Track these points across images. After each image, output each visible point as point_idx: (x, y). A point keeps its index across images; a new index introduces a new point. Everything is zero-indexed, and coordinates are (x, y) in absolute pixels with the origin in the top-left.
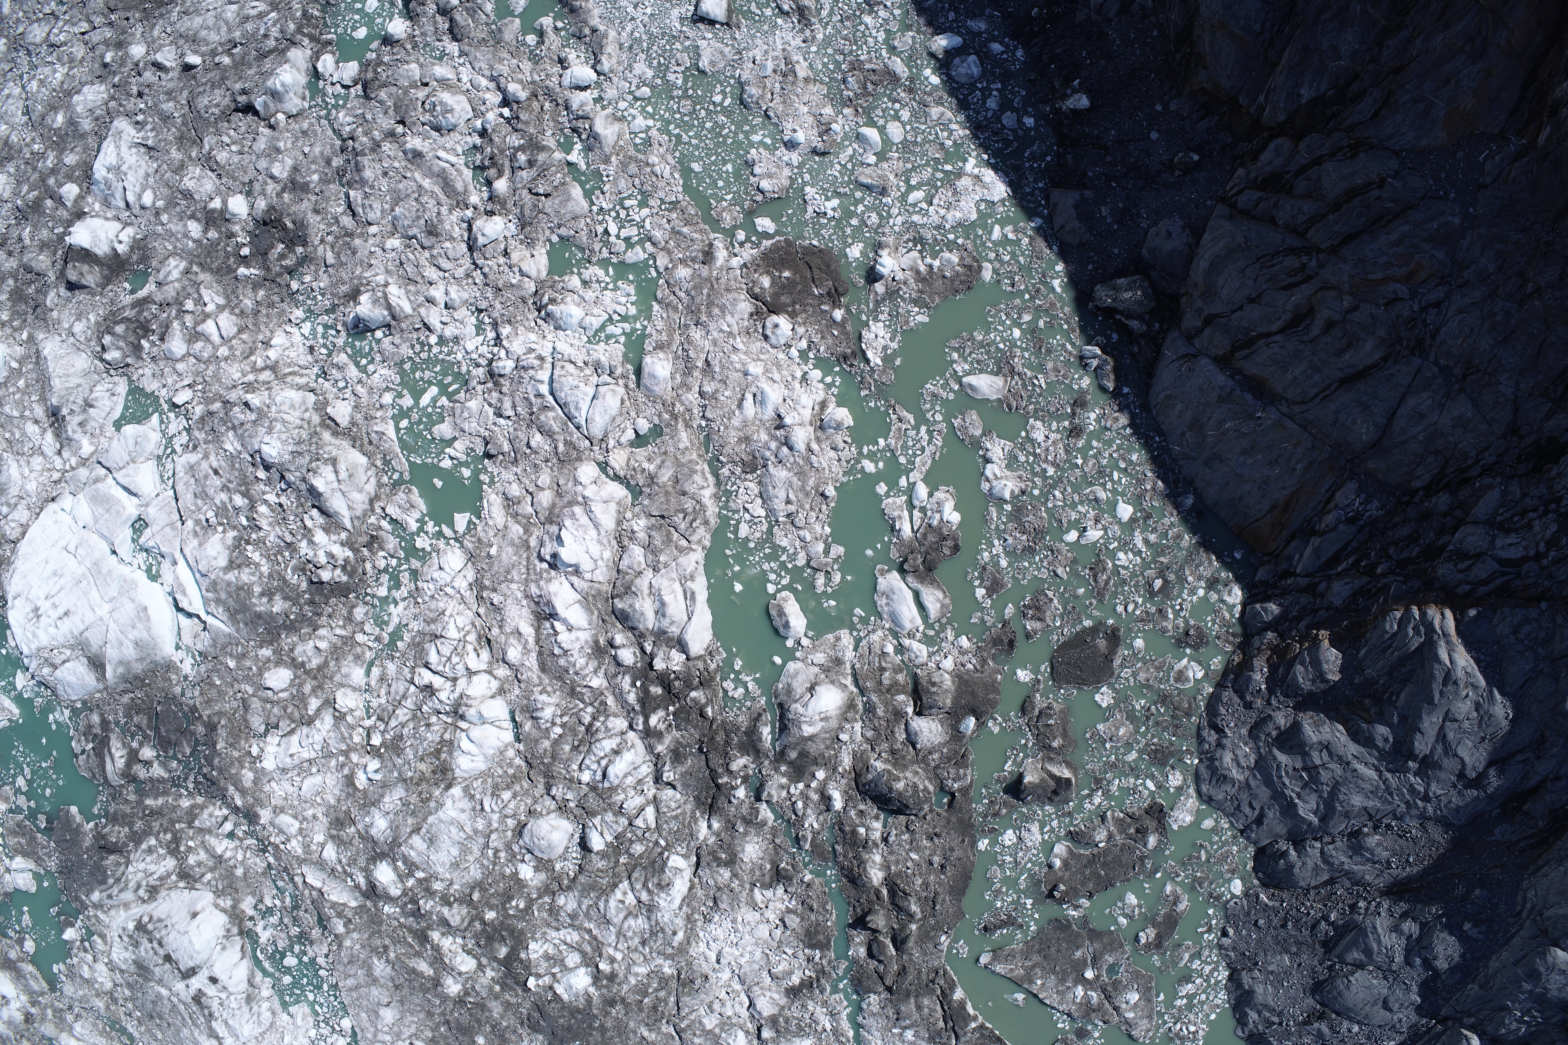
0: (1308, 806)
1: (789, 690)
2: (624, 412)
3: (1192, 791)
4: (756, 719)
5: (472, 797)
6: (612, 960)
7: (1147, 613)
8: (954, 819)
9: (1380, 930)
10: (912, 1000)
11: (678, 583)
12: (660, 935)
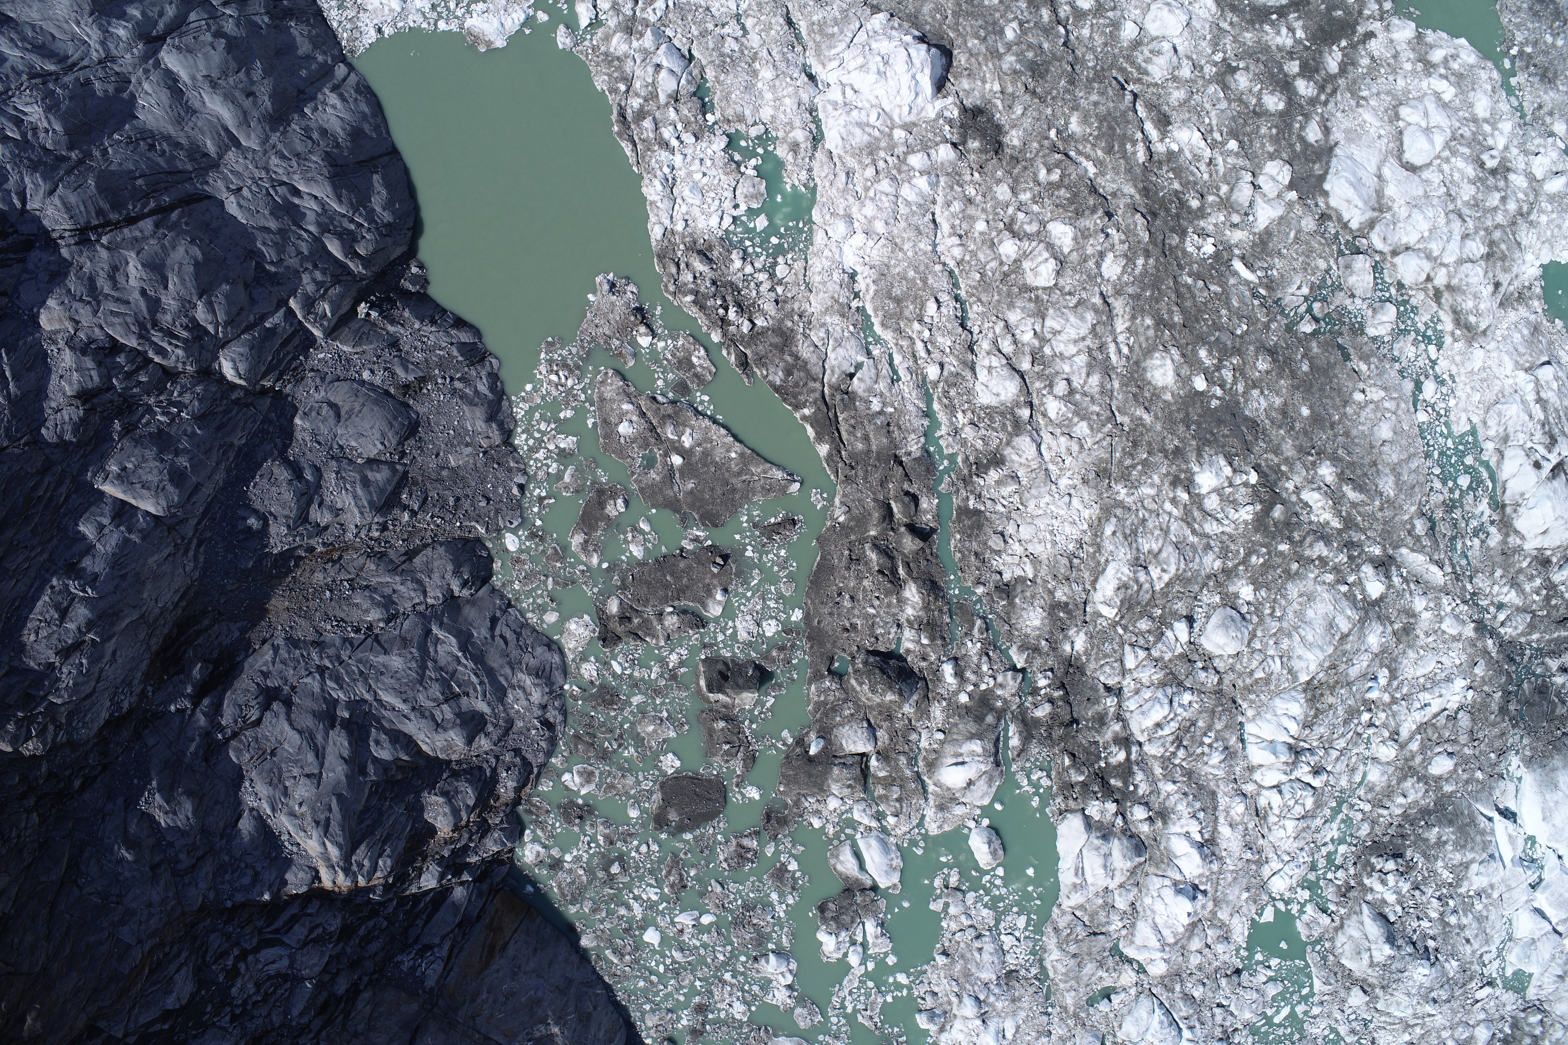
0: (447, 648)
1: (991, 780)
2: (1120, 1017)
3: (571, 657)
4: (1022, 751)
5: (1290, 671)
6: (1174, 501)
7: (625, 842)
8: (829, 646)
9: (356, 511)
10: (874, 448)
11: (1089, 882)
12: (1128, 532)
